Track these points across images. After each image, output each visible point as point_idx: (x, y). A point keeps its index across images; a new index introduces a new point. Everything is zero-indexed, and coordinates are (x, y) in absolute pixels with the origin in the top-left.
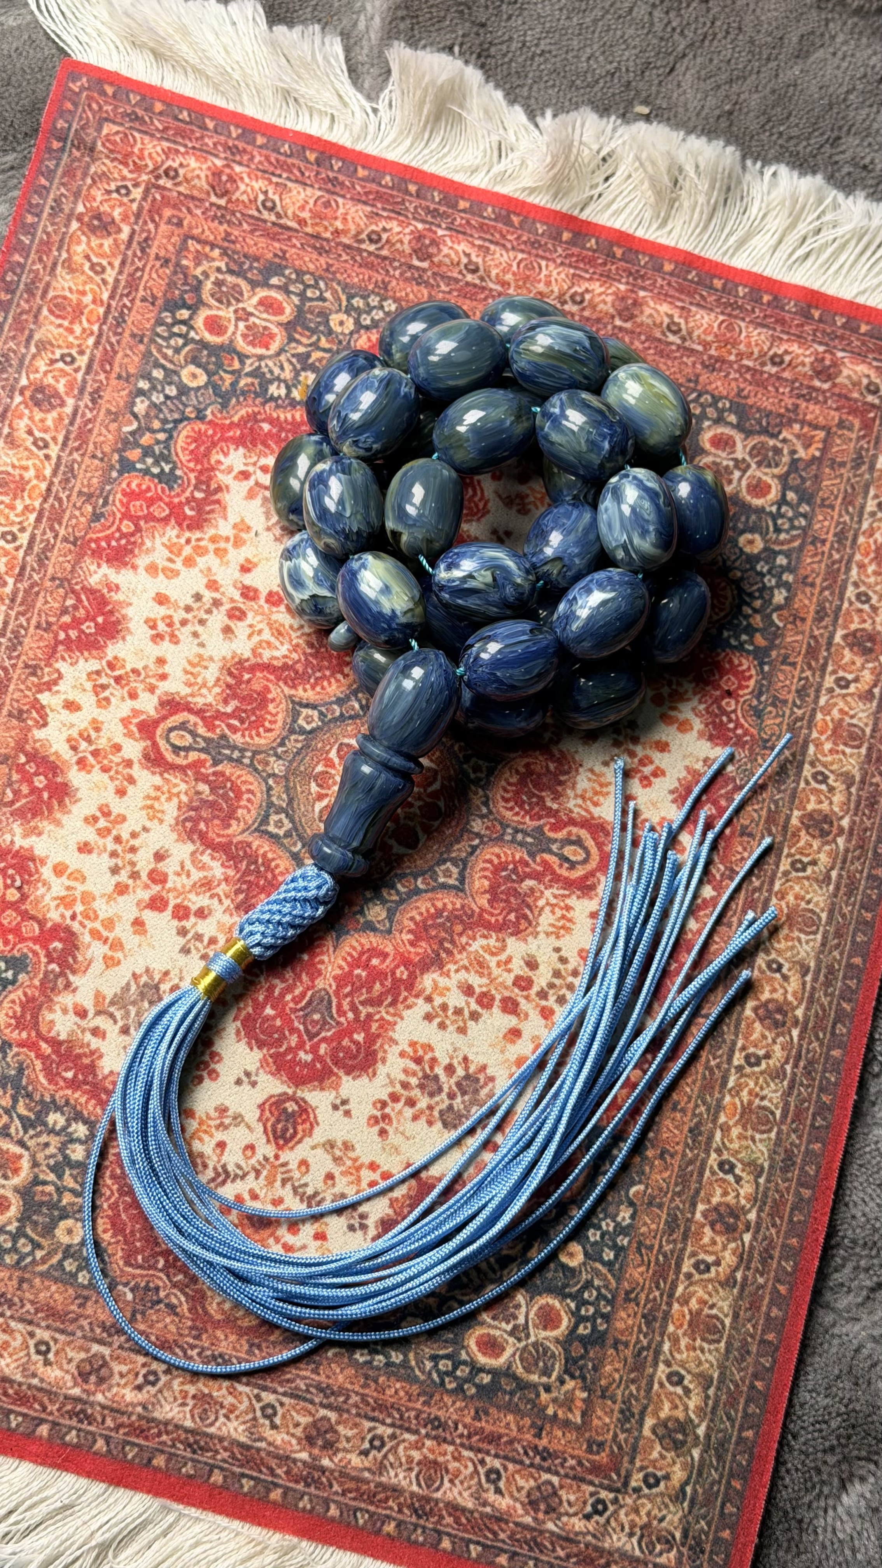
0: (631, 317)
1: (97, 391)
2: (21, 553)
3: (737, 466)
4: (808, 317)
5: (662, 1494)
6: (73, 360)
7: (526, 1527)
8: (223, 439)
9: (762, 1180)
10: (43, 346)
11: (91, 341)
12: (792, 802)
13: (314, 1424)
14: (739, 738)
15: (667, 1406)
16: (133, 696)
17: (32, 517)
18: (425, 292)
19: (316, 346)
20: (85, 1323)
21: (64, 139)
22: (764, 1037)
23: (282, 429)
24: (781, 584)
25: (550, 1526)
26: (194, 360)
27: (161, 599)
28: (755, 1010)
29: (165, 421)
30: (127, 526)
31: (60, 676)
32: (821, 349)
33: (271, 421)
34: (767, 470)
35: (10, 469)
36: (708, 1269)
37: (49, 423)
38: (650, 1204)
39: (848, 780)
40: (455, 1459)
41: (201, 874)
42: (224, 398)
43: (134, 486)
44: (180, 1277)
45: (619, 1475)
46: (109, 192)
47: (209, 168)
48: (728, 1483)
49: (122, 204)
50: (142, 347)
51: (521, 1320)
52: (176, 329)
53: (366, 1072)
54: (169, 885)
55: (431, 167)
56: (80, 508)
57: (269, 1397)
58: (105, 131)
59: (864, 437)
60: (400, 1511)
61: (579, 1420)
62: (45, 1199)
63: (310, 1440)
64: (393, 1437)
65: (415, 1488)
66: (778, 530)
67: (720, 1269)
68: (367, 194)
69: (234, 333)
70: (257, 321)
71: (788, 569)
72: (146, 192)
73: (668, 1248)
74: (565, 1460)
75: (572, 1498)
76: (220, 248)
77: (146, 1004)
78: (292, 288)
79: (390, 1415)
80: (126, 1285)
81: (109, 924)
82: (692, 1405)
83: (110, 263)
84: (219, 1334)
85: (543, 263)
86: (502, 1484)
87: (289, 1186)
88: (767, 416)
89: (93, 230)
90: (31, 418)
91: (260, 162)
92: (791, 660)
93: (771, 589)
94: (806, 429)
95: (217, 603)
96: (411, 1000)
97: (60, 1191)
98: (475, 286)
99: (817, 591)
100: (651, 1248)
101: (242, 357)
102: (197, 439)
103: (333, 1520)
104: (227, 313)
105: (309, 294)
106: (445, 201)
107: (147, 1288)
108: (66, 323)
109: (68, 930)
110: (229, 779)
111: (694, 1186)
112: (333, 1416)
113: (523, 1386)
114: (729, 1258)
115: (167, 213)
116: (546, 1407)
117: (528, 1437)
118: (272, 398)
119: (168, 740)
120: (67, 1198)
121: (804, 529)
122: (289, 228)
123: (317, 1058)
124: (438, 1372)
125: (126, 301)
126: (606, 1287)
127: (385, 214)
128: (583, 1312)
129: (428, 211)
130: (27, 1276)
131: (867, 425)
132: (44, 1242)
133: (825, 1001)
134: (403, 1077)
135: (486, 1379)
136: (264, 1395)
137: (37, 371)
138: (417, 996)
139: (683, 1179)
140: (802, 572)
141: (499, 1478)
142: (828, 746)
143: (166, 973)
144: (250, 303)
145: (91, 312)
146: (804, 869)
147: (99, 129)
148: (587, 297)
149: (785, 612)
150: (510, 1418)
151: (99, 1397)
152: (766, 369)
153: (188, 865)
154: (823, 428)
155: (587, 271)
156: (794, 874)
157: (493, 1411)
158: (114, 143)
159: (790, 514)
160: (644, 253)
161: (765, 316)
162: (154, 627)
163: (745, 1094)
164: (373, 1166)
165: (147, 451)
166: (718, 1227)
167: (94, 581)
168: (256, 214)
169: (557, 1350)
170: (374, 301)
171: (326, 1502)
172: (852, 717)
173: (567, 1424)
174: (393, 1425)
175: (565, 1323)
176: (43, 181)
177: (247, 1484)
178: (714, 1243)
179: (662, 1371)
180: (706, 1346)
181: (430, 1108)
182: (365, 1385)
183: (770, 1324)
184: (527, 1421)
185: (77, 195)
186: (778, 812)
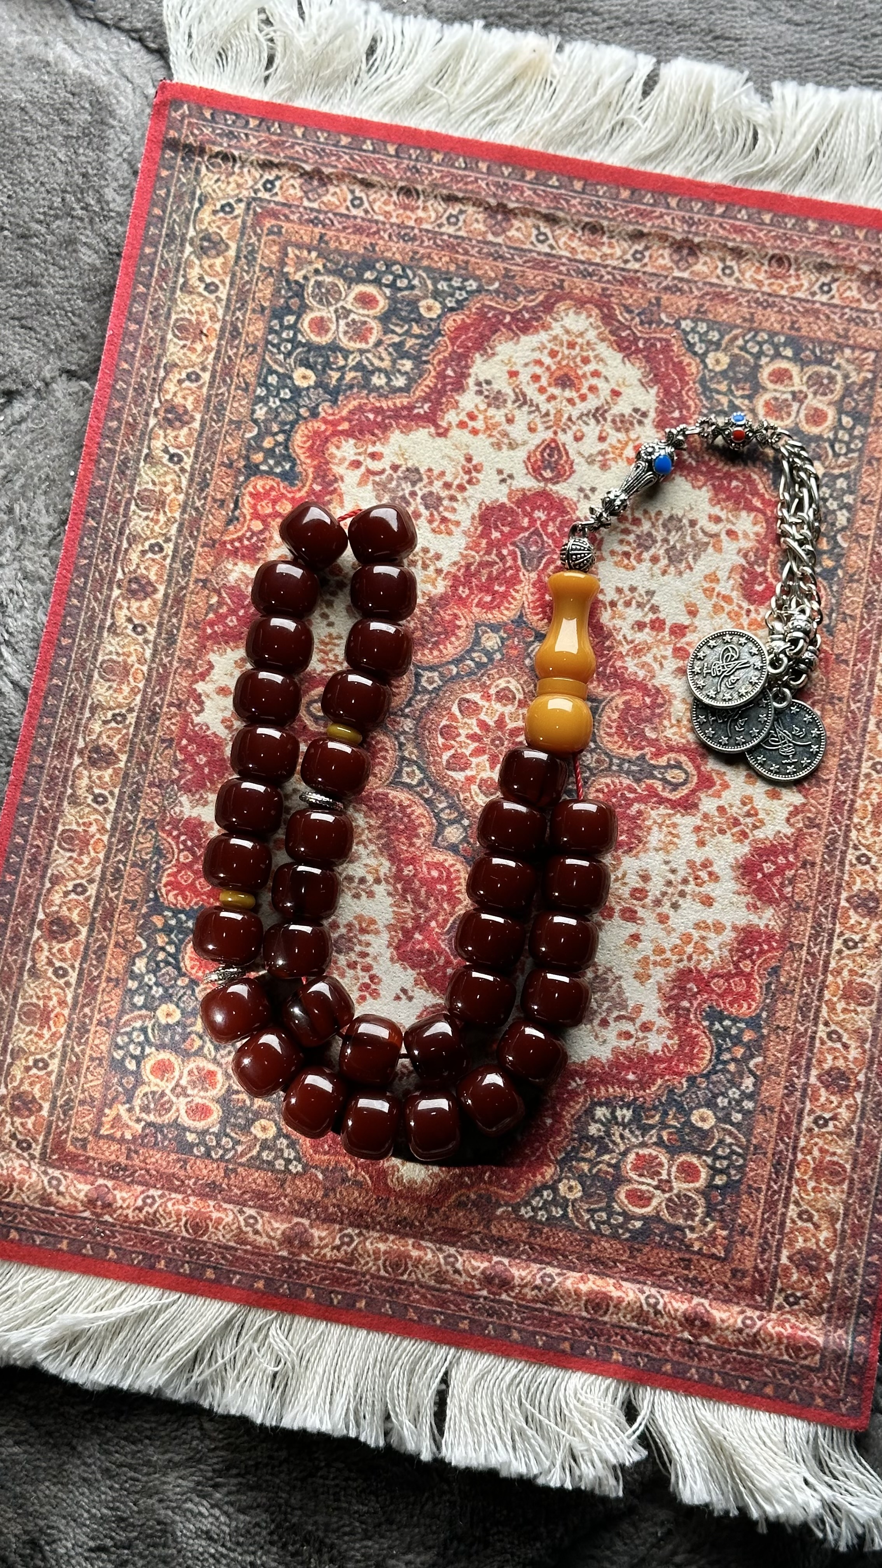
0: (294, 1227)
1: (792, 1093)
2: (838, 931)
3: (185, 1089)
4: (119, 1251)
5: (218, 199)
6: (815, 1122)
7: (328, 165)
8: (669, 1060)
9: (146, 451)
10: (846, 1132)
11: (802, 1142)
12: (126, 775)
13: (504, 231)
14: (176, 828)
15: (218, 268)
16: (721, 809)
17: (833, 965)
18: (494, 1231)
19: (593, 1163)
20: (696, 293)
22: (147, 569)
23: (618, 1078)
24: (139, 978)
25: (309, 170)
26: (705, 1135)
27: (708, 901)
28: (155, 591)
29: (724, 1071)
30: (746, 966)
31: (788, 820)
32: (107, 1218)
33: (627, 1083)
34: (155, 1089)
35: (859, 1009)
36: (188, 376)
37: (830, 1058)
38: (239, 423)
39: (74, 801)
40: (389, 214)
41: (644, 659)
42: (672, 1100)
43: (745, 1006)
44: (624, 334)
45: (255, 212)
46: (805, 1296)
47: (714, 1331)
48: (164, 212)
49: (792, 1285)
50: (754, 1141)
51: (342, 322)
52: (725, 1163)
53: (487, 508)
54: (670, 648)
56: (791, 978)
57: (543, 248)
58: (818, 1357)
59: (62, 1133)
60: (430, 170)
61: (290, 249)
62: (741, 385)
63: (507, 218)
64: (440, 226)
66: (144, 1030)
67: (178, 377)
68: (560, 1325)
69: (670, 1167)
70: (649, 1181)
71: (133, 992)
72: (770, 1302)
73: (223, 389)
74: (300, 219)
75: (292, 191)
76: (694, 1253)
77: (678, 546)
78: (621, 1219)
79: (444, 241)
80: (667, 325)
81: (717, 609)
82: (197, 269)
83: (793, 1222)
84: (587, 293)
85: (382, 1273)
86: (350, 197)
87: (544, 411)
88: (156, 1144)
89: (816, 1256)
90: (846, 1059)
91: (665, 1344)
92: (128, 906)
93: (148, 972)
94: (118, 1135)
95: (658, 903)
96: (454, 570)
98: (446, 1243)
99: (106, 973)
100: (238, 387)
101: (660, 1143)
102: (693, 1058)
103: (484, 160)
104: (679, 1186)
105: (604, 1215)
107: (650, 323)
108: (828, 1158)
109: (751, 602)
110: (630, 744)
111: (203, 441)
112: (490, 237)
113: (338, 273)
114: (171, 387)
115: (747, 1282)
116: (318, 256)
117: (331, 234)
118: (628, 1106)
119: (686, 772)
120: (723, 387)
121: (118, 1033)
122: (630, 1280)
123: (530, 515)
124: (407, 277)
125: (775, 1187)
126: (273, 354)
127: (539, 1305)
128: (291, 333)
129: (498, 1314)
130: (747, 325)
131: (59, 1146)
132: (736, 351)
133: (94, 604)
134: (456, 505)
135: (368, 275)
136: (548, 250)
137: (848, 1107)
138: (448, 573)
139: (212, 444)
140: (119, 991)
141: (352, 201)
142: (93, 829)
143: (664, 573)
145: (805, 1172)
146: (115, 715)
147: (823, 1359)
148: (337, 1242)
149: (135, 950)
150: (347, 247)
152: (160, 1192)
153: (656, 666)
154: (102, 1137)
155: (340, 1269)
156: (123, 711)
157: (362, 251)
158: (807, 1346)
160: (284, 1295)
161: (161, 1244)
162: (710, 874)
163: (162, 519)
164: (475, 432)
165: (737, 1040)
166: (181, 410)
167: (769, 912)
168: (663, 1291)
169: (310, 301)
170: (542, 1215)
171: (489, 172)
172: (71, 858)
173: (299, 246)
174: (442, 234)
175: (306, 324)
177: (554, 181)
178: (184, 397)
179: (223, 293)
180: (187, 316)
181: (431, 483)
182: (467, 262)
183: (134, 337)
184: (333, 245)
185: (836, 1288)
186: (138, 763)
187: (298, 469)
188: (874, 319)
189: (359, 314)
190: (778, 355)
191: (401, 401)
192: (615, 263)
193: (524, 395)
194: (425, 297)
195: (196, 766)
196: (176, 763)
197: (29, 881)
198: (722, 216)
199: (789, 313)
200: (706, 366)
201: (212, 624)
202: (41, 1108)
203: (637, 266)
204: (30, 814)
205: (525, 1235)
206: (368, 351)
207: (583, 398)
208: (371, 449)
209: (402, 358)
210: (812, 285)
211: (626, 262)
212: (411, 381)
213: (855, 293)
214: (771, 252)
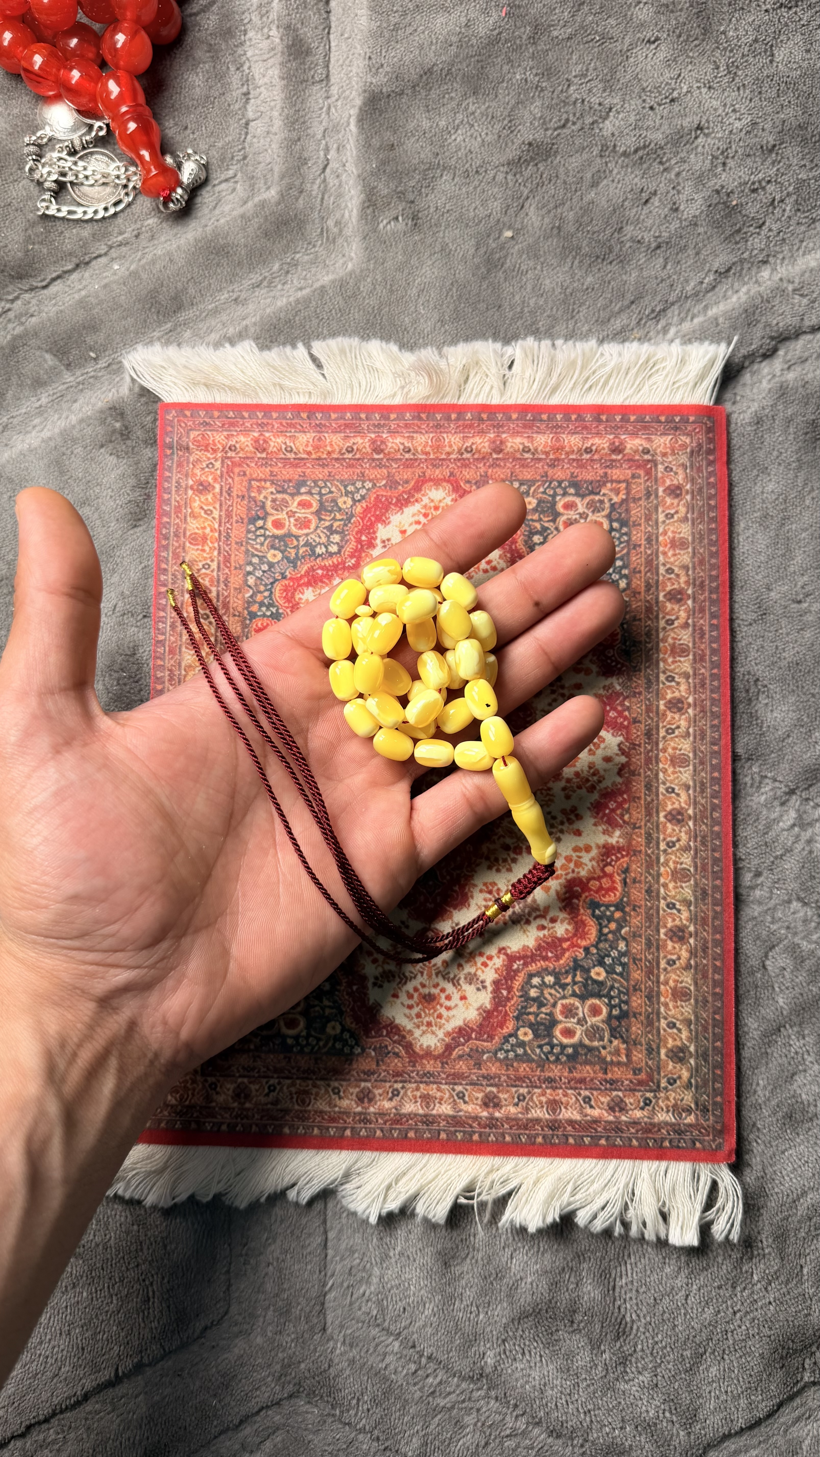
0: (501, 451)
1: (226, 579)
3: (581, 517)
4: (600, 421)
5: (679, 1087)
7: (610, 1122)
8: (299, 585)
9: (692, 908)
11: (216, 553)
12: (657, 697)
13: (486, 1096)
14: (620, 670)
15: (670, 1041)
18: (385, 471)
19: (334, 519)
20: (355, 1073)
21: (171, 448)
22: (674, 830)
23: (328, 570)
24: (622, 576)
25: (624, 1118)
26: (272, 547)
28: (665, 817)
29: (266, 585)
32: (611, 437)
33: (322, 568)
34: (598, 514)
36: (674, 962)
38: (634, 936)
39: (686, 676)
40: (564, 1096)
42: (293, 563)
43: (259, 625)
44: (396, 1037)
45: (654, 1083)
46: (203, 469)
47: (252, 439)
48: (713, 1072)
49: (212, 473)
50: (243, 548)
51: (581, 1015)
52: (258, 533)
53: (464, 905)
55: (370, 401)
57: (459, 1088)
58: (192, 436)
59: (648, 480)
60: (543, 1130)
61: (625, 1060)
62: (317, 1014)
63: (485, 1105)
64: (529, 1093)
65: (547, 1116)
67: (681, 961)
68: (339, 427)
69: (289, 525)
70: (300, 515)
71: (624, 567)
72: (223, 462)
73: (650, 957)
74: (623, 1082)
75: (632, 1100)
76: (269, 481)
78: (313, 491)
79: (524, 1082)
80: (370, 1048)
82: (683, 1036)
83: (214, 508)
84: (425, 1061)
85: (445, 435)
86: (593, 1103)
87: (440, 976)
88: (591, 484)
89: (200, 492)
91: (278, 427)
92: (638, 618)
94: (614, 485)
96: (478, 861)
97: (323, 1009)
98: (411, 459)
99: (643, 575)
100: (641, 960)
101: (297, 538)
102: (286, 589)
103: (508, 1143)
104: (282, 516)
105: (323, 491)
106: (383, 417)
107: (381, 1047)
108: (200, 547)
111: (655, 920)
112: (494, 1090)
113: (590, 1049)
114: (685, 954)
115: (237, 470)
116: (606, 1057)
117: (600, 1075)
118: (319, 555)
120: (328, 1011)
121: (628, 542)
122: (303, 459)
123: (437, 905)
124: (544, 1053)
125: (228, 525)
126: (622, 986)
127: (352, 435)
128: (613, 1003)
129: (374, 426)
131: (648, 473)
132: (323, 1037)
133: (703, 801)
134: (484, 903)
135: (570, 1050)
136: (456, 1087)
138: (481, 858)
139: (649, 918)
140: (632, 566)
141: (590, 1099)
142: (670, 660)
144: (294, 506)
145: (212, 537)
146: (673, 733)
147: (188, 437)
148: (474, 447)
149: (628, 592)
150: (588, 1067)
151: (372, 1109)
152: (584, 457)
154: (624, 481)
155: (470, 432)
156: (669, 736)
157: (578, 1066)
158: (198, 441)
159: (617, 535)
161: (576, 428)
163: (671, 864)
164: (481, 954)
165: (261, 604)
166: (675, 939)
168: (283, 456)
169: (604, 1026)
170: (359, 485)
171: (503, 1135)
172: (680, 640)
173: (619, 1064)
174: (527, 1087)
175: (605, 1011)
176: (167, 474)
177: (459, 1136)
178: (674, 948)
179: (663, 1023)
180: (684, 1004)
182: (508, 1069)
183: (715, 983)
184: (597, 1067)
185: (187, 476)
186: (651, 705)
187: (589, 911)
188: (238, 1071)
189: (571, 1023)
190: (296, 1038)
191: (533, 968)
192: (410, 1085)
193: (454, 985)
194: (530, 1041)
195: (615, 709)
196: (628, 709)
197: (702, 621)
198: (345, 1129)
199: (293, 1068)
200: (341, 1024)
201: (625, 800)
202: (664, 491)
203: (396, 1086)
204: (712, 662)
205: (367, 472)
206: (560, 999)
207: (416, 990)
208: (546, 932)
209: (538, 997)
210: (281, 1089)
211: (403, 1087)
212: (528, 982)
213: (253, 1087)
214: (310, 1108)
